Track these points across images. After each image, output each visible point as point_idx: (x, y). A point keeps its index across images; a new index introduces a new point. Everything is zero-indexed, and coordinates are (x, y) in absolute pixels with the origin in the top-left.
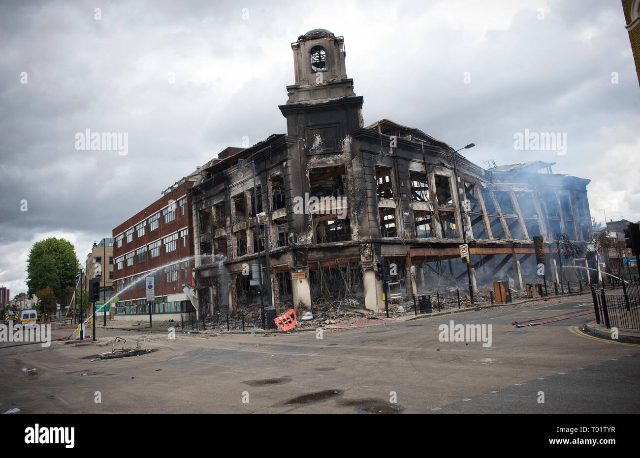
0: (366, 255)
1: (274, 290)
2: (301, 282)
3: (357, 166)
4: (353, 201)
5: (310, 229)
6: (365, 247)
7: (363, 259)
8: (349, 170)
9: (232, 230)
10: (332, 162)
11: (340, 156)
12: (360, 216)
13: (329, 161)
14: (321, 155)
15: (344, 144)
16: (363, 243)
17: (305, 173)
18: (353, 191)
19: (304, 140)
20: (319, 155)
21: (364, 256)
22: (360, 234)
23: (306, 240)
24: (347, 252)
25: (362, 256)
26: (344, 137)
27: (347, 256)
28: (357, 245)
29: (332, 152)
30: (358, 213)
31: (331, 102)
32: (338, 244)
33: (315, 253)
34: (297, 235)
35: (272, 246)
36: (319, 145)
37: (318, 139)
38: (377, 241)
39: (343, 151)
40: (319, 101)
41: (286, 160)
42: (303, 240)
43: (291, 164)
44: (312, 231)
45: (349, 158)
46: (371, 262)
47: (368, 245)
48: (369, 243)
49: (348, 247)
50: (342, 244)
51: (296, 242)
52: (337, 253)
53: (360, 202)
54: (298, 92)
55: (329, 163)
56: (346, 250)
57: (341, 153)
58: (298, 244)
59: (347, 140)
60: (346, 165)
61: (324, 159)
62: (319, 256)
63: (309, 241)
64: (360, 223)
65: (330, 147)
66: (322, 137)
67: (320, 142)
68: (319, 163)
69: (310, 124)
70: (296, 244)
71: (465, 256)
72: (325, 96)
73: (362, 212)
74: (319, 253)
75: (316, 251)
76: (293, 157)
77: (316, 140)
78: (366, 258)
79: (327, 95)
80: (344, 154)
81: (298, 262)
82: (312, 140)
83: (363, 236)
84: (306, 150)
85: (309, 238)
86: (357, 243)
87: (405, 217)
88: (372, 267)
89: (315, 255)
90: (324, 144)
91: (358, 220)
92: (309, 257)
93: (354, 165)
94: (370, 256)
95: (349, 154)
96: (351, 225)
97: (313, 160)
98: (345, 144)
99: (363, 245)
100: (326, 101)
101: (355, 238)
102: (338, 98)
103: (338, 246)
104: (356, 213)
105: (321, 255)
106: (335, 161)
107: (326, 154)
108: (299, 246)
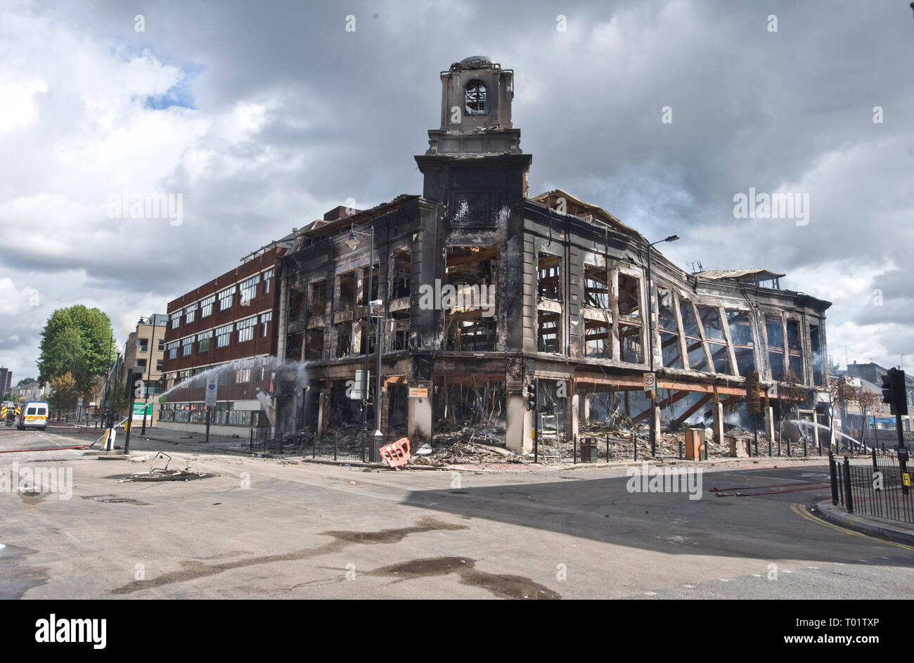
0: (514, 373)
1: (382, 409)
3: (514, 250)
4: (504, 298)
5: (440, 330)
6: (514, 363)
7: (509, 379)
8: (503, 254)
9: (332, 321)
10: (479, 240)
11: (492, 234)
12: (511, 319)
13: (477, 239)
14: (466, 230)
15: (499, 218)
16: (511, 357)
17: (442, 252)
18: (505, 284)
19: (445, 207)
20: (462, 229)
21: (510, 374)
22: (509, 344)
23: (433, 345)
24: (488, 367)
25: (507, 374)
26: (500, 209)
27: (487, 372)
28: (503, 358)
29: (482, 227)
30: (509, 314)
31: (487, 159)
32: (477, 355)
33: (444, 363)
34: (421, 336)
35: (385, 348)
36: (465, 216)
37: (465, 207)
38: (531, 356)
39: (496, 227)
40: (471, 155)
41: (417, 232)
42: (429, 344)
43: (424, 237)
44: (442, 333)
45: (503, 237)
46: (519, 384)
47: (517, 360)
48: (519, 358)
49: (490, 360)
50: (483, 355)
51: (419, 346)
52: (474, 367)
53: (514, 300)
54: (444, 140)
55: (475, 241)
56: (487, 364)
57: (494, 230)
58: (421, 349)
59: (504, 213)
60: (499, 246)
61: (470, 235)
62: (449, 368)
63: (438, 345)
64: (510, 328)
65: (482, 221)
66: (469, 205)
67: (466, 212)
68: (462, 241)
69: (455, 185)
70: (419, 348)
71: (650, 389)
72: (480, 149)
73: (514, 314)
74: (450, 364)
75: (446, 361)
76: (428, 229)
77: (461, 209)
78: (514, 377)
79: (483, 148)
80: (497, 231)
81: (420, 374)
82: (457, 208)
83: (512, 347)
84: (446, 221)
85: (438, 342)
86: (503, 356)
87: (572, 327)
88: (521, 391)
89: (444, 366)
90: (471, 215)
91: (508, 324)
92: (435, 368)
93: (510, 249)
94: (518, 375)
95: (505, 233)
96: (497, 330)
97: (454, 235)
98: (501, 217)
99: (511, 359)
100: (479, 156)
101: (501, 348)
102: (497, 155)
103: (476, 357)
104: (505, 315)
105: (451, 367)
106: (485, 240)
107: (474, 229)
108: (423, 351)
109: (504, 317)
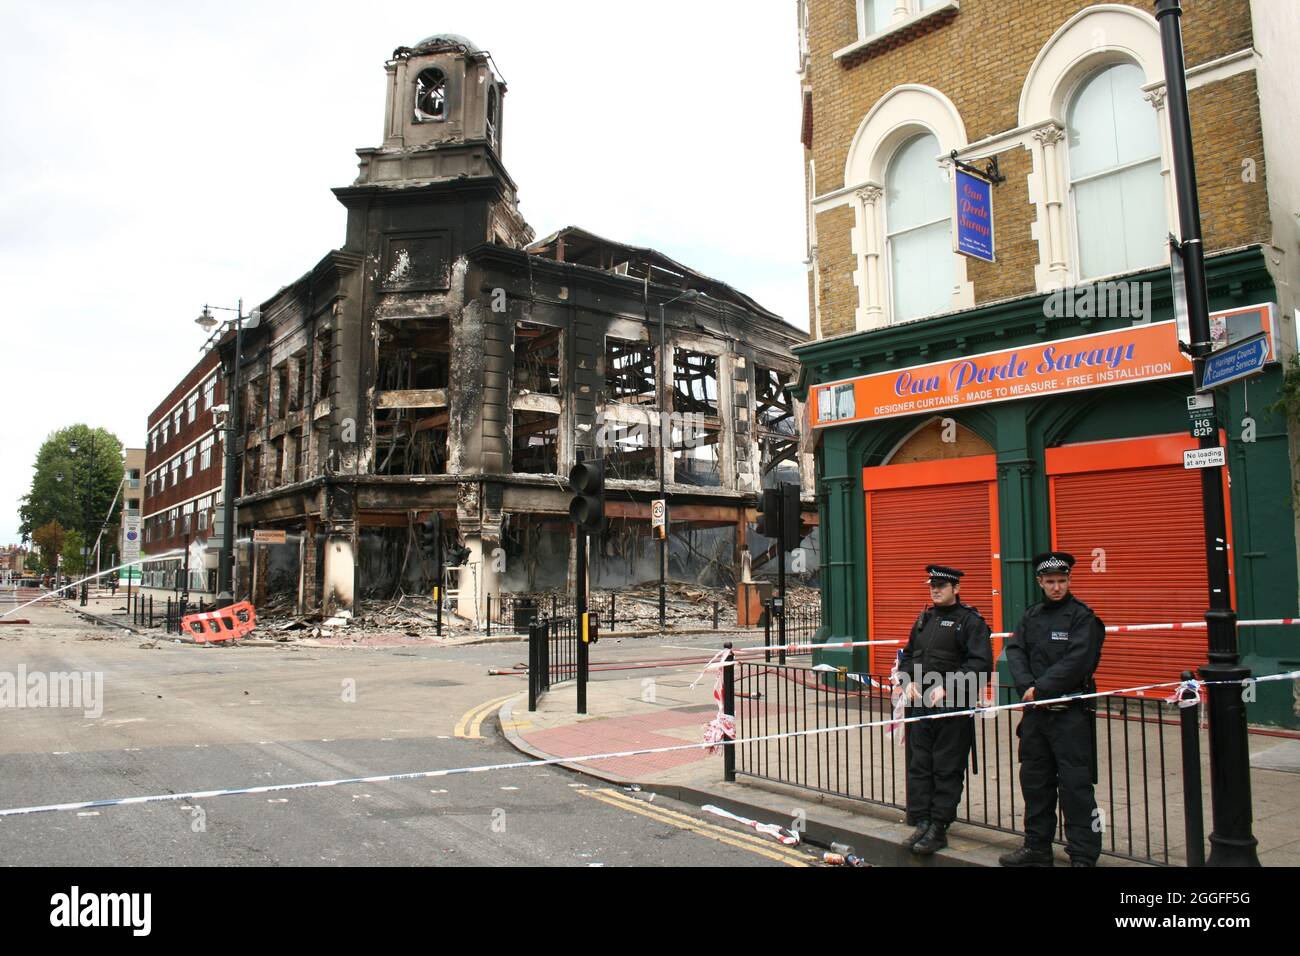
0: (467, 506)
1: (305, 563)
2: (339, 550)
3: (472, 321)
4: (457, 394)
5: (367, 445)
6: (468, 490)
7: (461, 514)
8: (456, 328)
9: (268, 437)
10: (424, 309)
11: (441, 298)
12: (466, 425)
13: (420, 307)
14: (406, 294)
15: (451, 274)
16: (464, 482)
17: (371, 329)
18: (459, 373)
19: (376, 261)
20: (399, 293)
21: (463, 507)
22: (464, 462)
23: (357, 467)
24: (435, 497)
25: (459, 507)
26: (454, 260)
27: (433, 505)
28: (453, 484)
29: (426, 288)
30: (464, 417)
31: (434, 186)
32: (415, 480)
33: (372, 494)
34: (340, 454)
35: (308, 474)
36: (404, 273)
37: (404, 260)
38: (494, 479)
39: (448, 287)
40: (411, 183)
41: (336, 300)
42: (351, 466)
43: (345, 308)
44: (370, 449)
45: (458, 302)
46: (477, 521)
47: (474, 486)
48: (475, 482)
49: (436, 486)
50: (423, 480)
51: (337, 469)
52: (415, 498)
53: (471, 395)
54: (379, 161)
55: (417, 310)
56: (432, 493)
57: (445, 292)
58: (341, 473)
59: (461, 266)
60: (452, 317)
61: (410, 302)
62: (380, 500)
63: (364, 468)
64: (466, 439)
65: (426, 280)
66: (410, 256)
67: (405, 268)
68: (399, 311)
69: (391, 228)
70: (336, 473)
71: (659, 524)
72: (430, 173)
73: (471, 417)
74: (379, 495)
75: (374, 489)
76: (351, 294)
77: (398, 263)
78: (468, 511)
79: (434, 172)
80: (450, 294)
81: (336, 510)
82: (390, 263)
83: (468, 467)
84: (378, 281)
85: (364, 462)
86: (453, 481)
87: (578, 434)
88: (479, 532)
89: (372, 499)
90: (413, 272)
91: (462, 433)
92: (359, 501)
93: (467, 319)
94: (474, 508)
95: (460, 296)
96: (448, 443)
97: (389, 303)
98: (456, 273)
99: (463, 484)
100: (426, 183)
101: (453, 469)
102: (448, 179)
103: (414, 483)
104: (459, 418)
105: (382, 499)
106: (431, 308)
107: (415, 293)
108: (342, 477)
109: (457, 421)
